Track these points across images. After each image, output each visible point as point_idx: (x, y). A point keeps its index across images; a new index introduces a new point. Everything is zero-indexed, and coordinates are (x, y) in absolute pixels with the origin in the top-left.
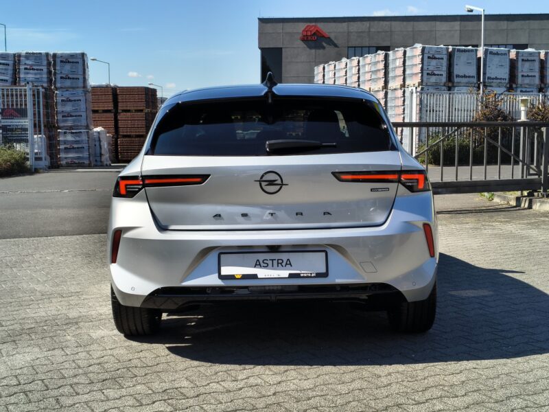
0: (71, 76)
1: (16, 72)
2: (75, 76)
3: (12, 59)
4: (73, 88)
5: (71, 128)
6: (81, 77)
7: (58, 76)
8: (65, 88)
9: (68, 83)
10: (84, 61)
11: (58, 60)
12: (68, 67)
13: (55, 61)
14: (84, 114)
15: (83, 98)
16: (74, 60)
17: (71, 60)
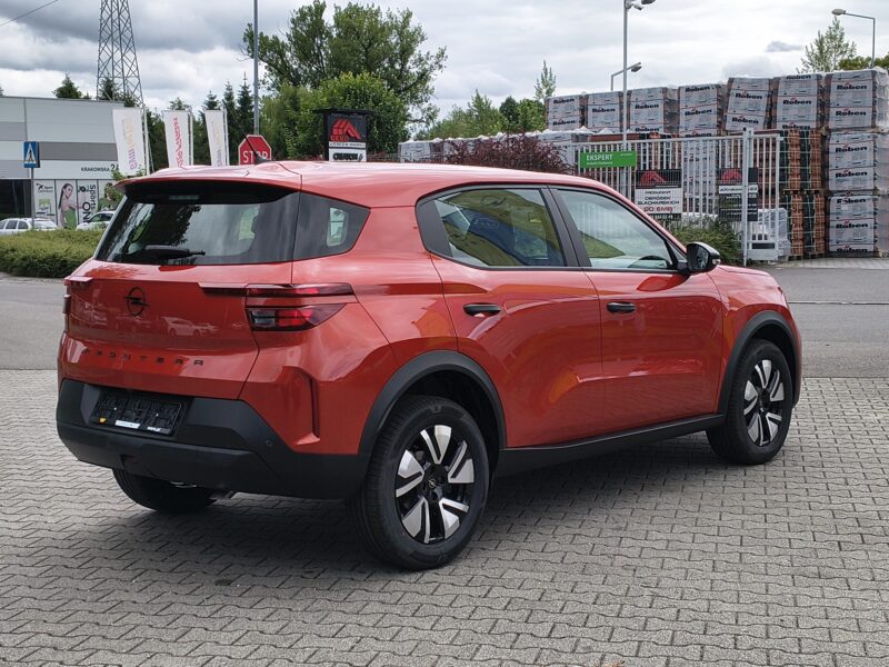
0: (852, 110)
1: (771, 107)
2: (860, 110)
3: (766, 87)
4: (856, 129)
5: (849, 193)
6: (869, 111)
7: (833, 111)
8: (844, 129)
9: (847, 121)
10: (875, 83)
11: (834, 86)
12: (848, 95)
13: (829, 87)
14: (870, 171)
15: (870, 145)
16: (860, 84)
17: (854, 84)
